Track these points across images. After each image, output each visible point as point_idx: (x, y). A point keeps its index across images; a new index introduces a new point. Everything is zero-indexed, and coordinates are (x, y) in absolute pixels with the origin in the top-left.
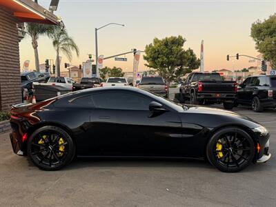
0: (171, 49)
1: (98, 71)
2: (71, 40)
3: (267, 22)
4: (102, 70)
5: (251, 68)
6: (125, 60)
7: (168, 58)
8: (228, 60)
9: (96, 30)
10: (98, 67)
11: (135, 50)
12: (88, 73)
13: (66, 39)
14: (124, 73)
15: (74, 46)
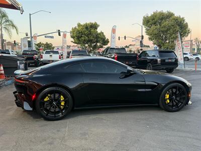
0: (90, 31)
1: (34, 45)
2: (11, 21)
3: (152, 16)
4: (37, 45)
5: (131, 45)
6: (52, 37)
7: (88, 37)
8: (119, 39)
9: (30, 15)
10: (33, 43)
11: (59, 31)
12: (25, 47)
13: (7, 21)
14: (54, 47)
15: (13, 26)
